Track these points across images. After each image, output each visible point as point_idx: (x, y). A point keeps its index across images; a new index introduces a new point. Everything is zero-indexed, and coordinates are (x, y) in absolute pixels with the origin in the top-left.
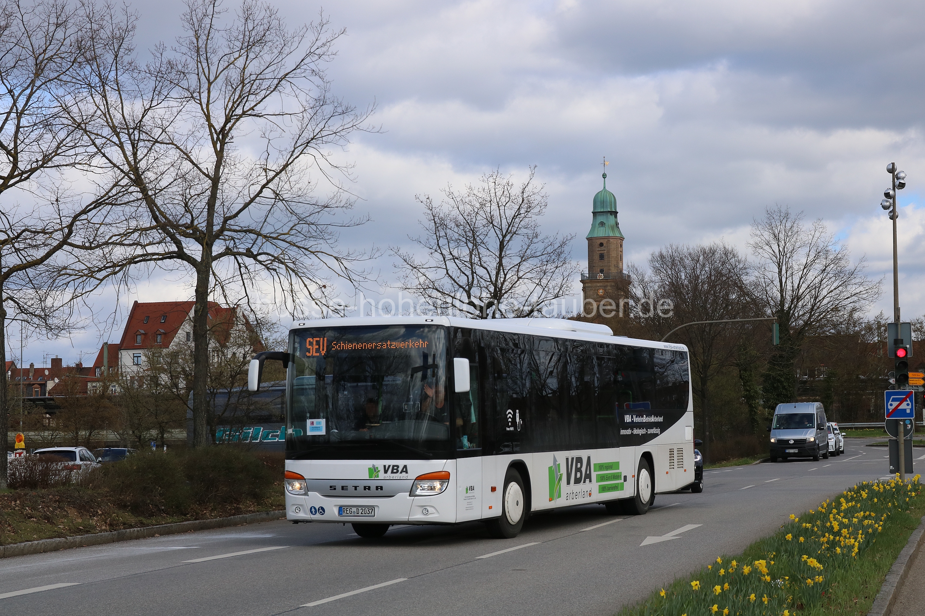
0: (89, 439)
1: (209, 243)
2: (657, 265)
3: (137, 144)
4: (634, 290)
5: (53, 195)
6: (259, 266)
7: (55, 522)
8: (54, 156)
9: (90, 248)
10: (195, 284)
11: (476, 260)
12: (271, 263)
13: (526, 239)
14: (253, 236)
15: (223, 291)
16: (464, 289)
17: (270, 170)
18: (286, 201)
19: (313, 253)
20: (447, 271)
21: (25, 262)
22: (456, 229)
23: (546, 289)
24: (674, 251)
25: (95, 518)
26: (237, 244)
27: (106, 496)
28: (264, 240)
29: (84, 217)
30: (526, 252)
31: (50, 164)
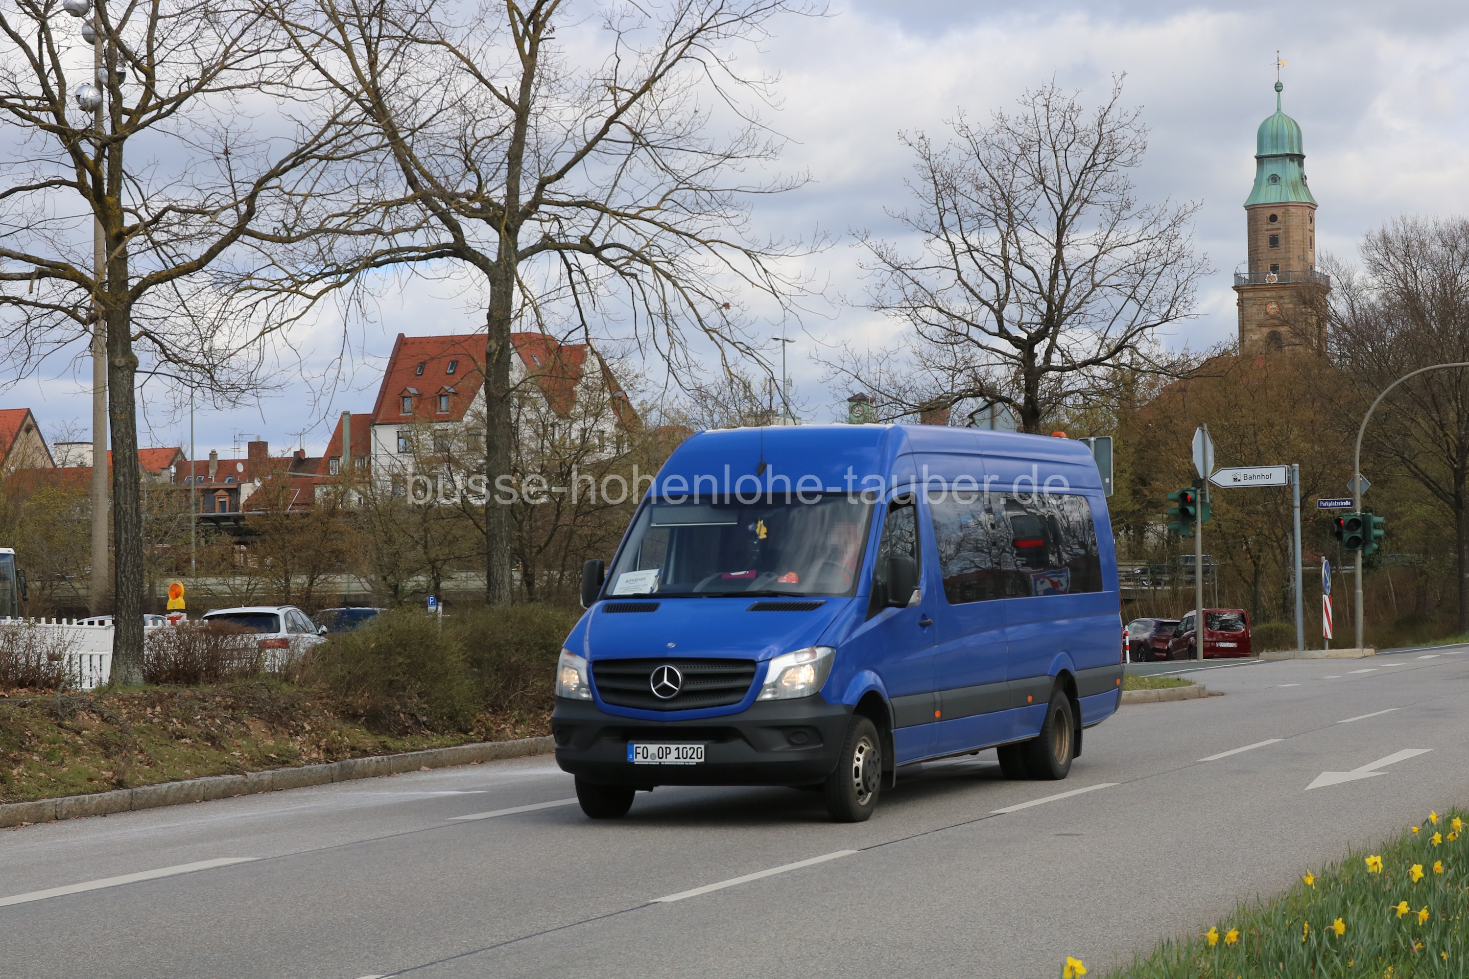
0: (309, 591)
1: (512, 226)
2: (1377, 256)
3: (377, 44)
4: (1333, 303)
5: (217, 142)
6: (607, 270)
7: (225, 745)
8: (220, 69)
9: (289, 240)
10: (487, 304)
11: (1012, 251)
12: (627, 263)
13: (1108, 212)
14: (595, 214)
15: (538, 316)
16: (991, 307)
17: (623, 90)
18: (652, 147)
19: (704, 243)
20: (959, 273)
21: (171, 266)
22: (974, 196)
23: (1146, 306)
24: (1408, 229)
25: (298, 738)
26: (566, 228)
27: (321, 698)
28: (613, 221)
29: (274, 182)
30: (1107, 236)
31: (213, 85)
